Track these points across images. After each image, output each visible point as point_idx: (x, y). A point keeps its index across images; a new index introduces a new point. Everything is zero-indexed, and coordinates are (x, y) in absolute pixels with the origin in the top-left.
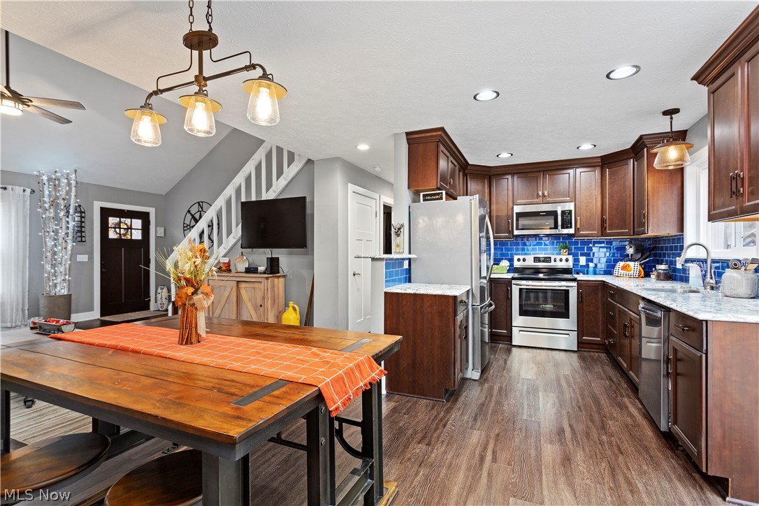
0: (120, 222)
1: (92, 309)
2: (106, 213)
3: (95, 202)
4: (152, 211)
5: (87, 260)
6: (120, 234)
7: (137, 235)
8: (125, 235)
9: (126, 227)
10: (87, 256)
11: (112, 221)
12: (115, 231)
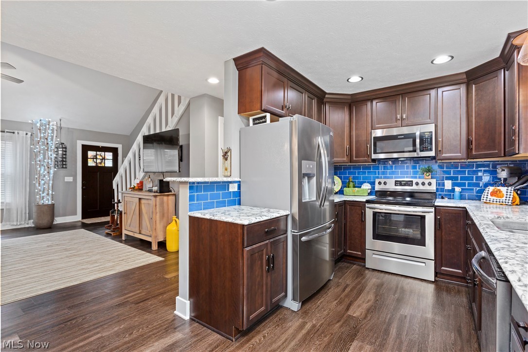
0: (97, 155)
1: (75, 214)
2: (86, 149)
3: (78, 141)
4: (120, 147)
5: (72, 181)
6: (96, 163)
7: (109, 164)
8: (101, 163)
9: (101, 158)
10: (72, 178)
11: (91, 154)
12: (94, 161)
